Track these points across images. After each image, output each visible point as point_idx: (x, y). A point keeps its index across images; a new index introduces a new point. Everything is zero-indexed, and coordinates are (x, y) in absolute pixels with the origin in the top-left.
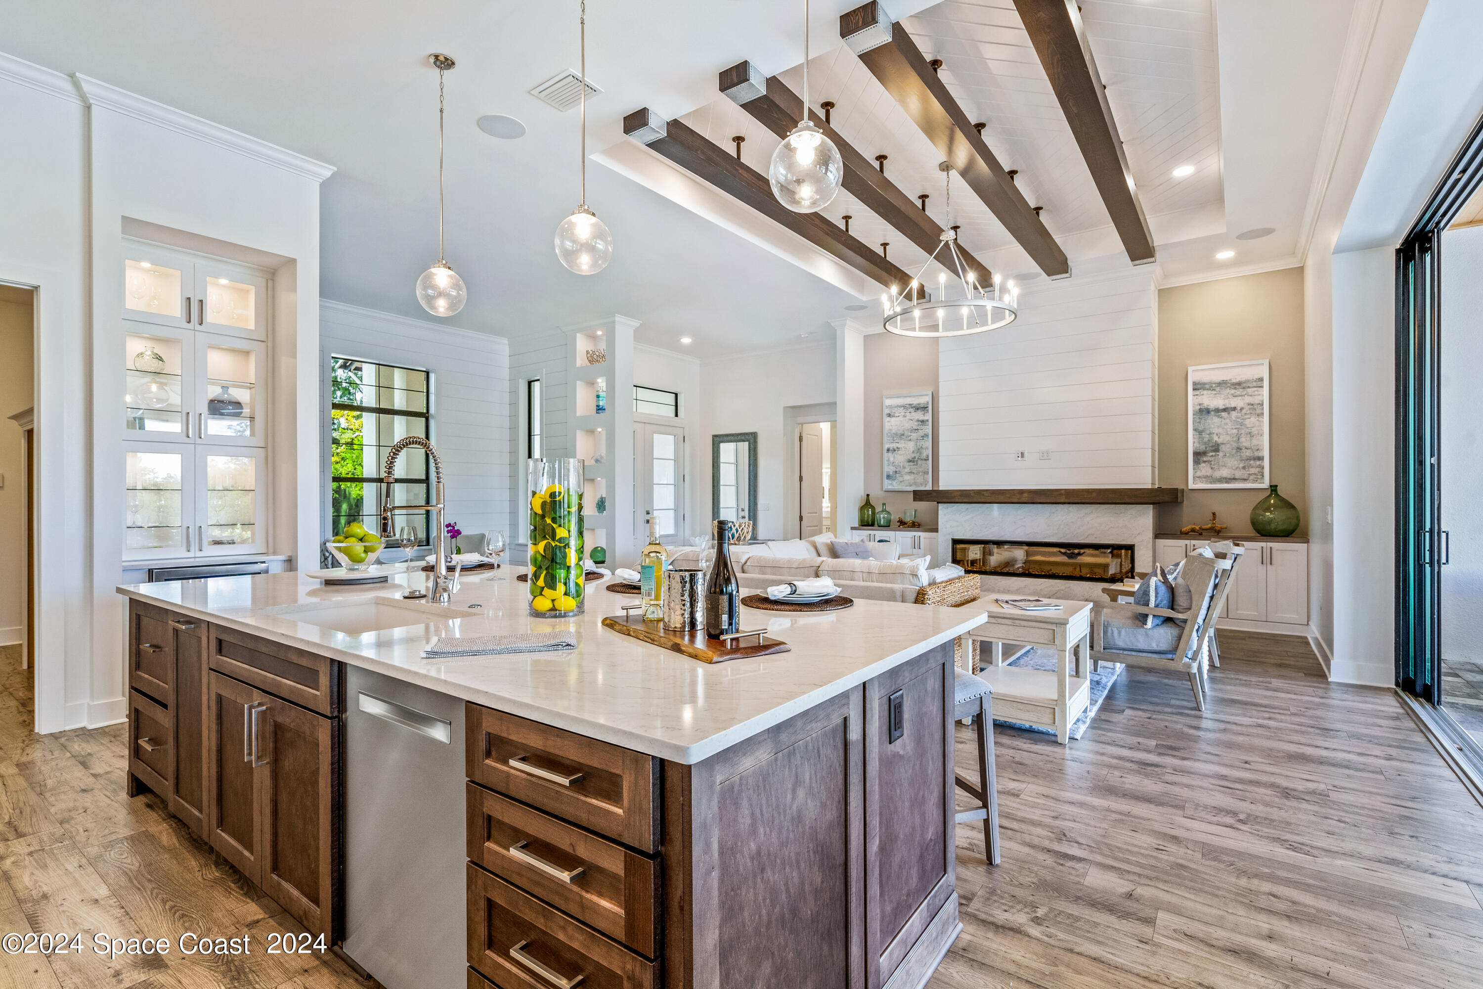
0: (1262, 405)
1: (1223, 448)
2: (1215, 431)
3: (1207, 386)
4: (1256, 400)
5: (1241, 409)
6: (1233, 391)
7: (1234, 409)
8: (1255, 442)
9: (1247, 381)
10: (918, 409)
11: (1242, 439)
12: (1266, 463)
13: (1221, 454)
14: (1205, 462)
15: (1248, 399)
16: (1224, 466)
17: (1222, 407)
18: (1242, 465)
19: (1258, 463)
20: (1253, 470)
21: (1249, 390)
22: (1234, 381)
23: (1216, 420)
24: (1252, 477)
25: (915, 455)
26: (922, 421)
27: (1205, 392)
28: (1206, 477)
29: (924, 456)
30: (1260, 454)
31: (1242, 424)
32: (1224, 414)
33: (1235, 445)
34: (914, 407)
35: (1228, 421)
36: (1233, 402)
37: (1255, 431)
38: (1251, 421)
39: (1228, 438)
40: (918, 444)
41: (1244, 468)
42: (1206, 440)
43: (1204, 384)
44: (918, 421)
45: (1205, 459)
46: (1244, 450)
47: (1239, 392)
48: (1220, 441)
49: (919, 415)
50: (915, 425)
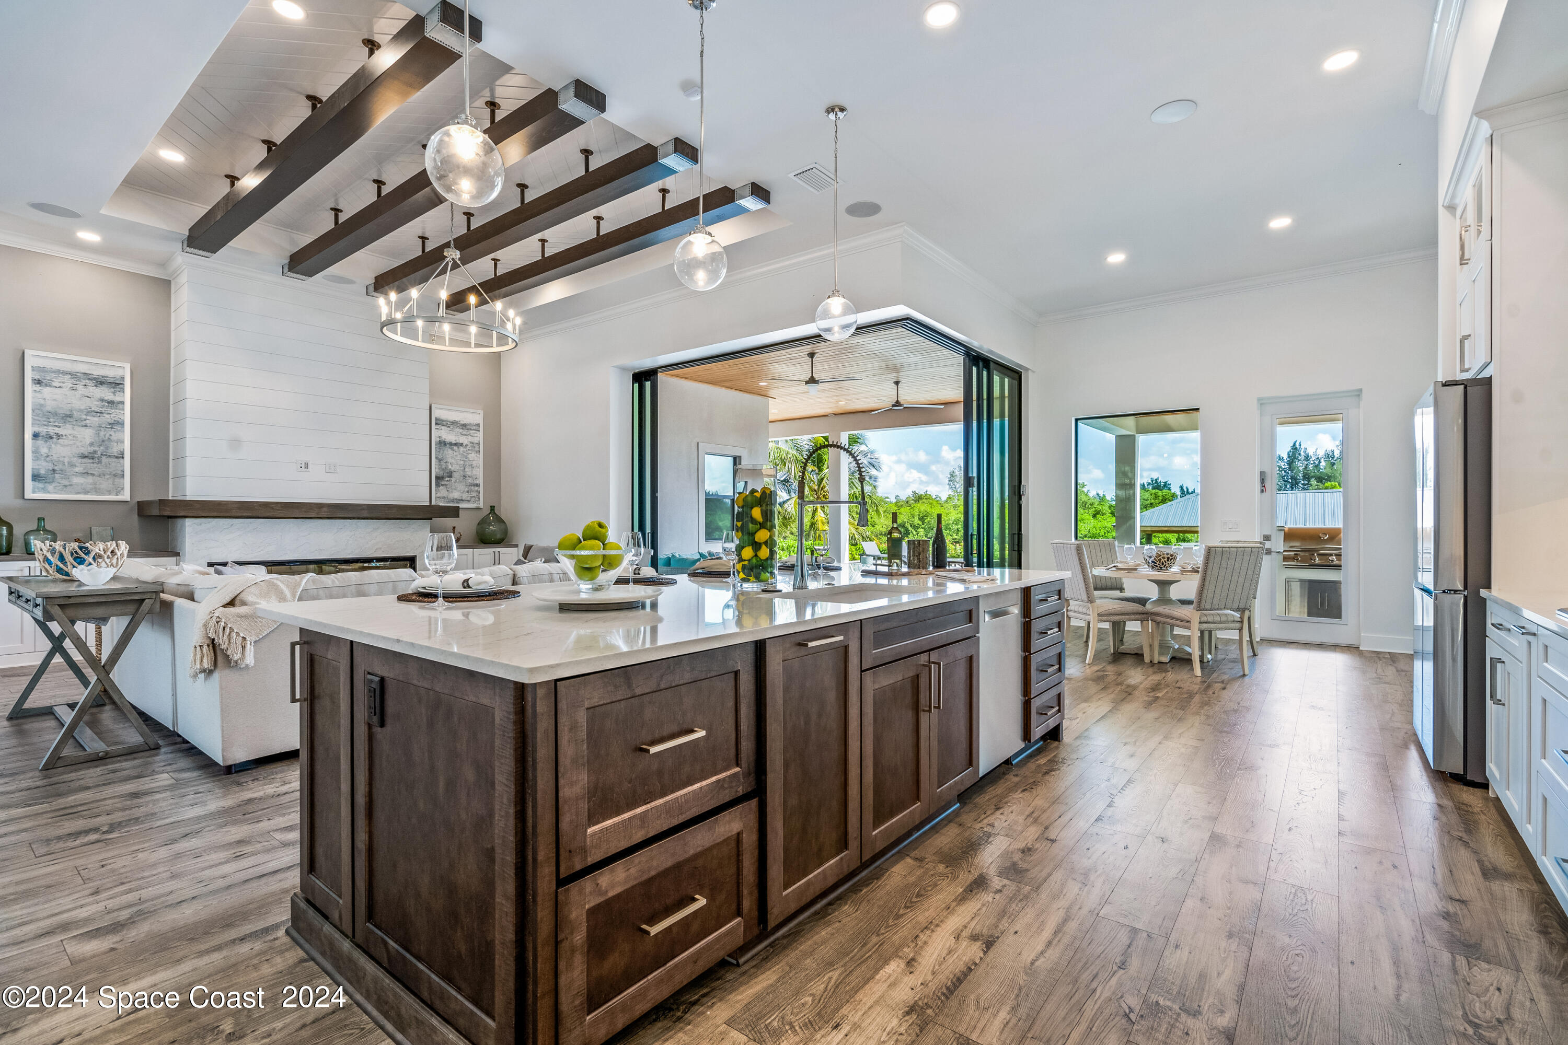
0: (479, 444)
1: (454, 475)
2: (450, 460)
3: (445, 423)
4: (475, 440)
5: (466, 445)
6: (461, 430)
7: (462, 445)
8: (474, 472)
9: (470, 425)
10: (102, 383)
11: (467, 470)
12: (481, 489)
13: (453, 480)
14: (443, 485)
15: (470, 439)
16: (456, 489)
17: (454, 442)
18: (466, 490)
19: (476, 488)
20: (474, 494)
21: (472, 432)
22: (462, 422)
23: (450, 452)
24: (473, 499)
25: (97, 449)
26: (111, 403)
27: (443, 428)
28: (444, 498)
29: (115, 450)
30: (478, 482)
31: (466, 457)
32: (455, 448)
33: (462, 473)
34: (94, 379)
35: (457, 453)
36: (462, 440)
37: (474, 463)
38: (472, 456)
39: (458, 467)
40: (102, 433)
41: (468, 492)
42: (443, 467)
43: (443, 421)
44: (102, 400)
45: (443, 483)
46: (468, 478)
47: (465, 432)
48: (453, 469)
49: (106, 393)
50: (95, 405)
